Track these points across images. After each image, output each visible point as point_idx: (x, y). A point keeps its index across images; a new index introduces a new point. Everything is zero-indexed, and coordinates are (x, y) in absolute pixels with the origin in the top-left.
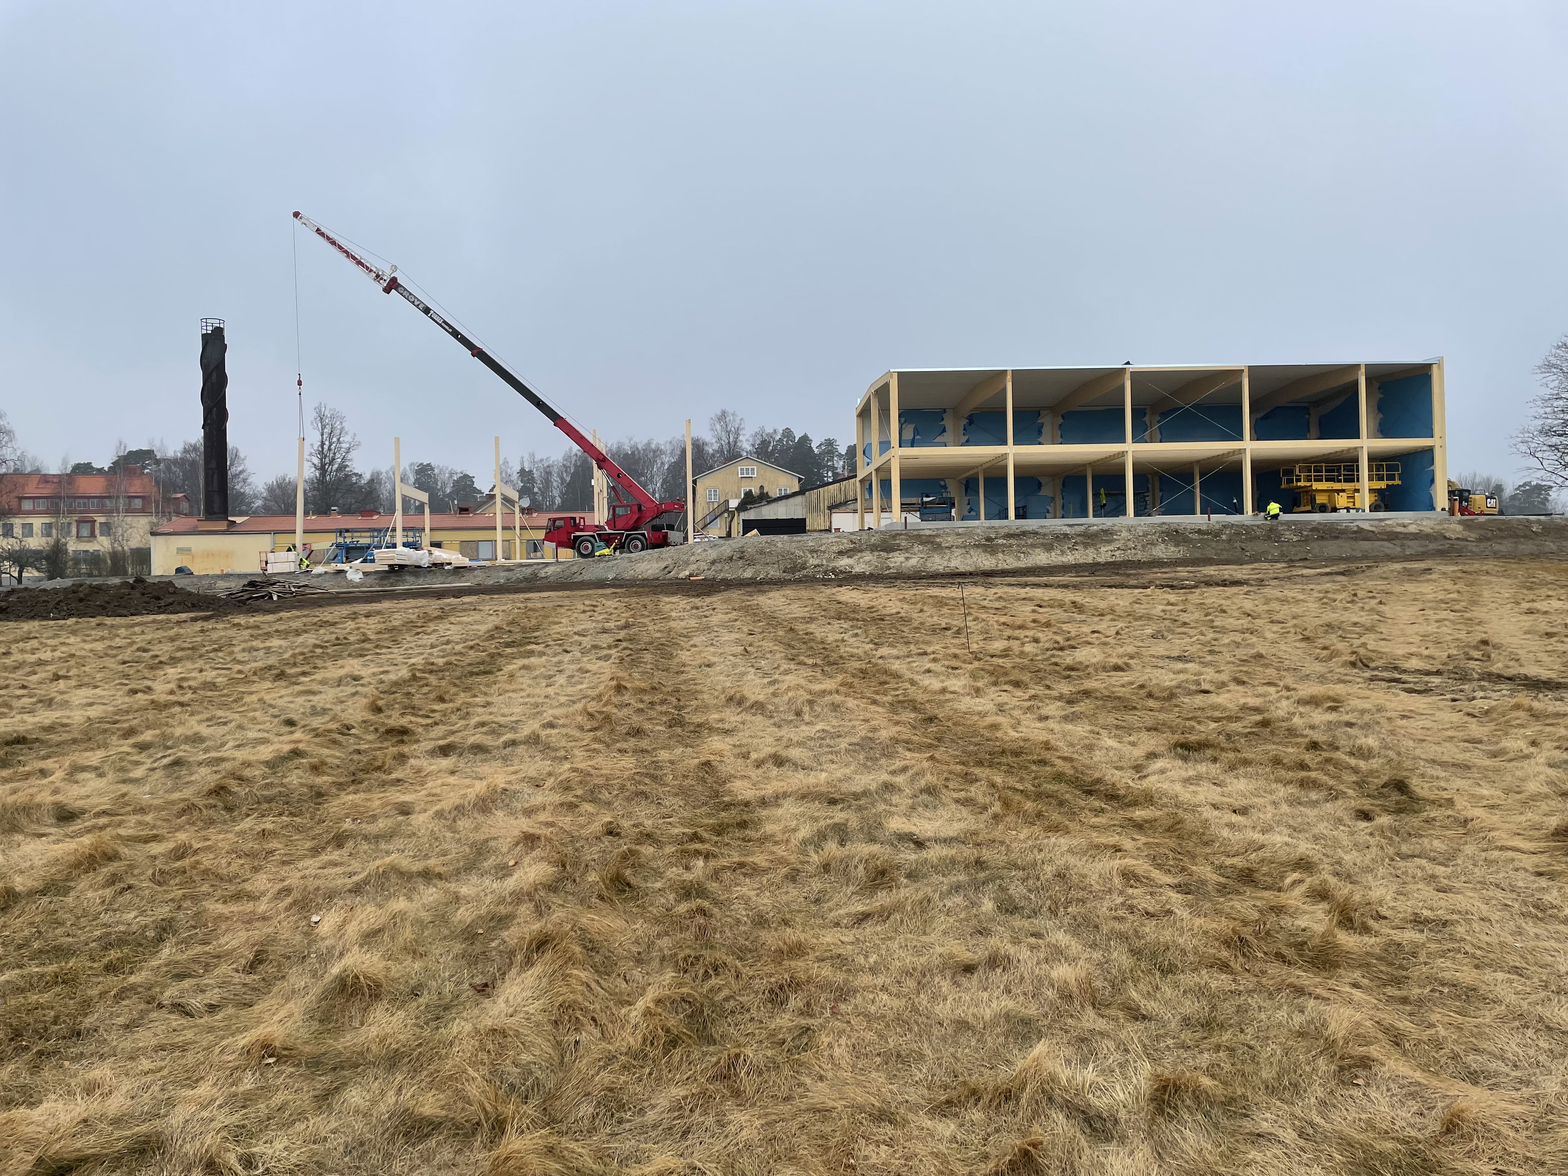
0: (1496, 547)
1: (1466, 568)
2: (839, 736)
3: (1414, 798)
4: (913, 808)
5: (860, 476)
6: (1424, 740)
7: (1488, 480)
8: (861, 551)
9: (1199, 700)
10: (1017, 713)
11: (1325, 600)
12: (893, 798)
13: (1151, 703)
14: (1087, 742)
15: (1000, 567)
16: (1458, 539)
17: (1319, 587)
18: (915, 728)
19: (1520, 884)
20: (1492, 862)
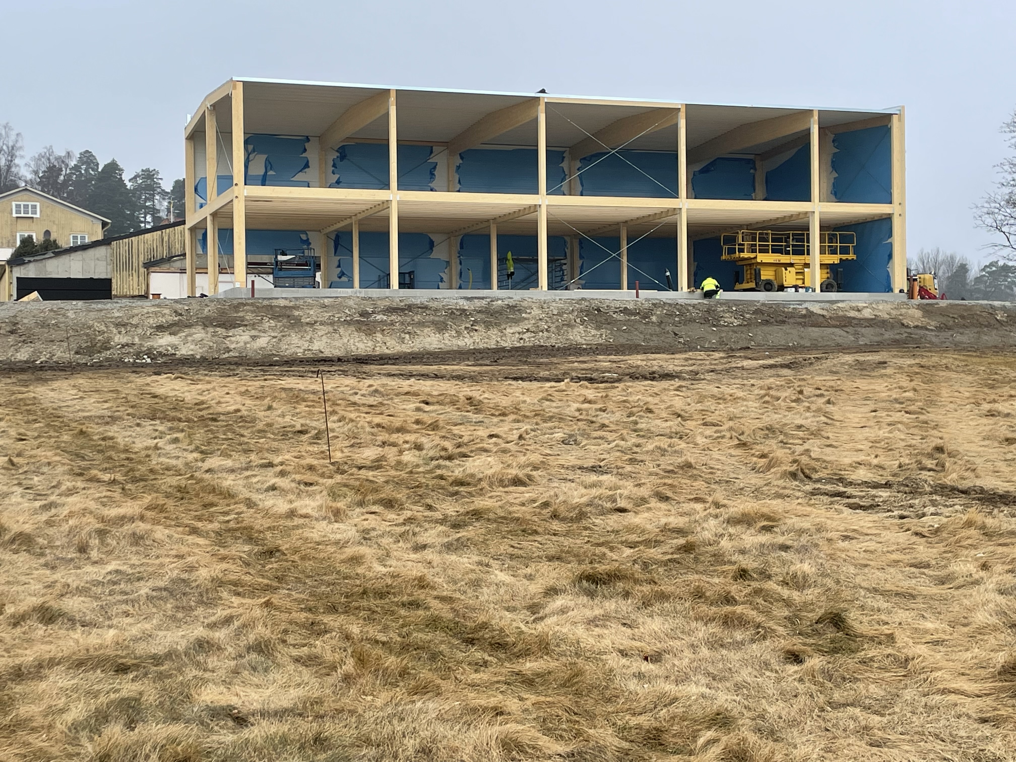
0: (958, 338)
1: (924, 362)
2: (139, 579)
3: (851, 635)
4: (236, 672)
5: (190, 223)
6: (866, 566)
7: (952, 258)
8: (190, 326)
9: (614, 520)
10: (385, 541)
11: (767, 398)
12: (209, 660)
13: (556, 525)
14: (473, 576)
15: (378, 351)
16: (916, 327)
17: (761, 383)
18: (248, 564)
19: (962, 733)
20: (932, 708)
